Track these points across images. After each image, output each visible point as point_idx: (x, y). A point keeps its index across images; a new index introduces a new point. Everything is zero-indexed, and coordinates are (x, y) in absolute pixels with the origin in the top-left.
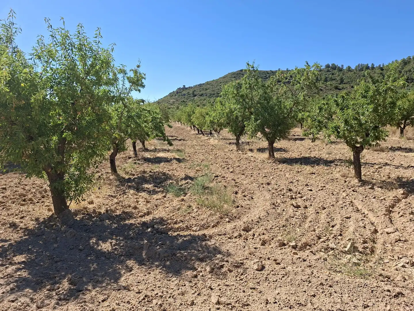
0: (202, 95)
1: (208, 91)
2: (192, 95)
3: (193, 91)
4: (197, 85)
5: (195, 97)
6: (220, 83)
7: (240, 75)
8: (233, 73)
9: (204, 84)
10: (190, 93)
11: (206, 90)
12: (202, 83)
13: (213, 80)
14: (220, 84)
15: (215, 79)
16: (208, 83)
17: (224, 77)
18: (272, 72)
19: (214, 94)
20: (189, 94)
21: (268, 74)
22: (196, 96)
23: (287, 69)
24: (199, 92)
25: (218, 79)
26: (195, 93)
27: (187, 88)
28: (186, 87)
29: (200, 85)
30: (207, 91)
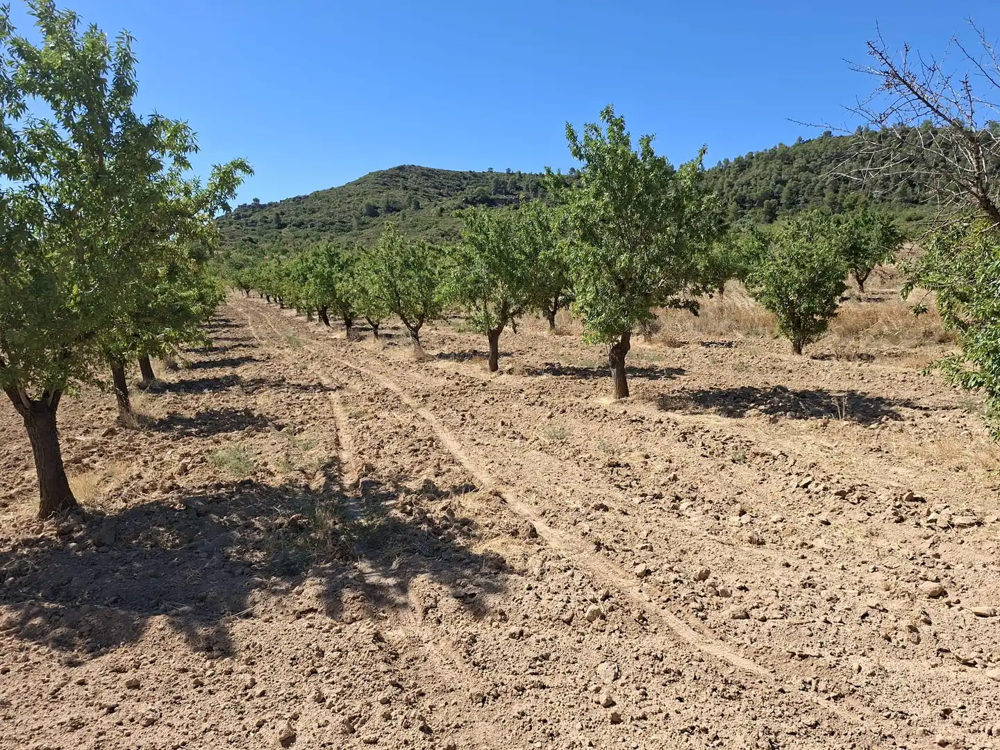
0: (300, 225)
1: (318, 214)
2: (274, 225)
3: (277, 215)
4: (288, 200)
5: (283, 231)
6: (349, 196)
7: (397, 179)
8: (381, 175)
9: (306, 197)
10: (269, 220)
11: (314, 212)
12: (302, 194)
13: (332, 189)
14: (349, 200)
15: (335, 186)
16: (316, 195)
17: (358, 183)
18: (475, 175)
19: (333, 224)
20: (266, 222)
21: (465, 179)
22: (284, 226)
23: (509, 170)
24: (293, 218)
25: (344, 187)
26: (283, 219)
27: (265, 206)
28: (261, 203)
29: (298, 200)
30: (315, 215)
